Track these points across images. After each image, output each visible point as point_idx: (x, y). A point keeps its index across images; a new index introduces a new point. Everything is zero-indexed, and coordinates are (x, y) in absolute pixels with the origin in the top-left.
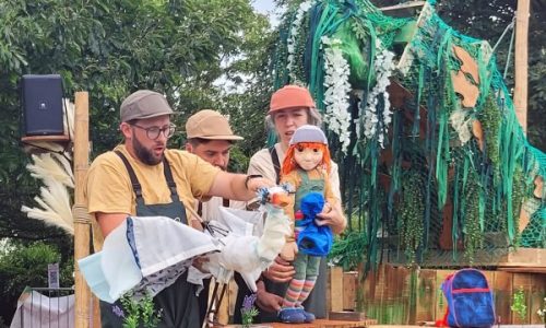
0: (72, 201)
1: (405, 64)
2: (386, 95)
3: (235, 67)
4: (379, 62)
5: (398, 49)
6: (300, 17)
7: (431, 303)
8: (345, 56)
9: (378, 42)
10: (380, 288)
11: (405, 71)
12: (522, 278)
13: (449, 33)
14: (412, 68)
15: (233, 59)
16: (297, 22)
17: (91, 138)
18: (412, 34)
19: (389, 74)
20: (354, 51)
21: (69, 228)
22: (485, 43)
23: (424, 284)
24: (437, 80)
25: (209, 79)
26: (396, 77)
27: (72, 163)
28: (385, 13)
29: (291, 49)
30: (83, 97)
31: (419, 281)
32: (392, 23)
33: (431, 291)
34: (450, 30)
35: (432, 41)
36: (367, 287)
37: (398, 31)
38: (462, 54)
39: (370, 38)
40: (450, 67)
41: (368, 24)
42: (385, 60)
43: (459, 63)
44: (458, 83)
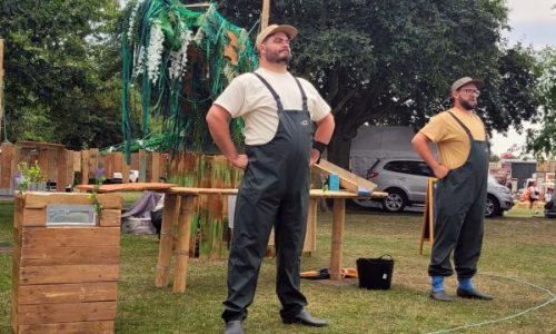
1: (198, 38)
2: (185, 55)
3: (99, 30)
4: (182, 37)
5: (195, 29)
6: (138, 6)
7: (210, 176)
8: (163, 30)
9: (183, 25)
10: (181, 165)
11: (199, 42)
13: (224, 23)
14: (202, 41)
15: (98, 24)
16: (136, 9)
18: (202, 20)
19: (188, 43)
20: (169, 28)
22: (243, 30)
23: (206, 164)
24: (217, 47)
25: (82, 36)
26: (192, 46)
28: (188, 8)
29: (131, 24)
31: (203, 163)
32: (191, 14)
33: (210, 168)
34: (224, 21)
35: (214, 28)
36: (174, 164)
37: (195, 19)
38: (230, 34)
39: (177, 21)
40: (224, 41)
41: (178, 13)
42: (186, 36)
43: (229, 40)
44: (229, 52)
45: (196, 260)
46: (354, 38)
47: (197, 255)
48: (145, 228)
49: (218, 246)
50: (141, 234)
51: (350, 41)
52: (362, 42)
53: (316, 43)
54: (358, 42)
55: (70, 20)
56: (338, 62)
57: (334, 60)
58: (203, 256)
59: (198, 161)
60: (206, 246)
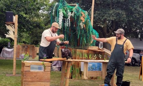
0: (14, 34)
1: (73, 15)
2: (70, 19)
4: (68, 14)
5: (72, 12)
6: (56, 5)
7: (76, 55)
8: (63, 13)
9: (68, 11)
11: (73, 16)
12: (91, 51)
13: (80, 10)
14: (74, 15)
16: (55, 6)
17: (18, 23)
18: (74, 9)
19: (70, 16)
20: (64, 12)
21: (13, 39)
22: (86, 12)
23: (75, 52)
24: (78, 17)
26: (71, 17)
27: (14, 27)
28: (70, 5)
29: (54, 11)
30: (17, 16)
31: (74, 51)
32: (71, 7)
33: (76, 53)
34: (81, 9)
35: (78, 11)
37: (72, 9)
38: (82, 13)
39: (67, 10)
40: (80, 15)
41: (67, 7)
42: (70, 14)
43: (82, 15)
44: (82, 18)
45: (71, 79)
46: (120, 12)
47: (72, 78)
48: (57, 69)
49: (78, 76)
50: (56, 71)
51: (119, 13)
52: (123, 14)
53: (108, 14)
54: (121, 14)
55: (36, 8)
56: (115, 20)
57: (114, 19)
58: (73, 78)
59: (72, 50)
60: (74, 76)
